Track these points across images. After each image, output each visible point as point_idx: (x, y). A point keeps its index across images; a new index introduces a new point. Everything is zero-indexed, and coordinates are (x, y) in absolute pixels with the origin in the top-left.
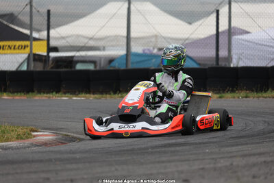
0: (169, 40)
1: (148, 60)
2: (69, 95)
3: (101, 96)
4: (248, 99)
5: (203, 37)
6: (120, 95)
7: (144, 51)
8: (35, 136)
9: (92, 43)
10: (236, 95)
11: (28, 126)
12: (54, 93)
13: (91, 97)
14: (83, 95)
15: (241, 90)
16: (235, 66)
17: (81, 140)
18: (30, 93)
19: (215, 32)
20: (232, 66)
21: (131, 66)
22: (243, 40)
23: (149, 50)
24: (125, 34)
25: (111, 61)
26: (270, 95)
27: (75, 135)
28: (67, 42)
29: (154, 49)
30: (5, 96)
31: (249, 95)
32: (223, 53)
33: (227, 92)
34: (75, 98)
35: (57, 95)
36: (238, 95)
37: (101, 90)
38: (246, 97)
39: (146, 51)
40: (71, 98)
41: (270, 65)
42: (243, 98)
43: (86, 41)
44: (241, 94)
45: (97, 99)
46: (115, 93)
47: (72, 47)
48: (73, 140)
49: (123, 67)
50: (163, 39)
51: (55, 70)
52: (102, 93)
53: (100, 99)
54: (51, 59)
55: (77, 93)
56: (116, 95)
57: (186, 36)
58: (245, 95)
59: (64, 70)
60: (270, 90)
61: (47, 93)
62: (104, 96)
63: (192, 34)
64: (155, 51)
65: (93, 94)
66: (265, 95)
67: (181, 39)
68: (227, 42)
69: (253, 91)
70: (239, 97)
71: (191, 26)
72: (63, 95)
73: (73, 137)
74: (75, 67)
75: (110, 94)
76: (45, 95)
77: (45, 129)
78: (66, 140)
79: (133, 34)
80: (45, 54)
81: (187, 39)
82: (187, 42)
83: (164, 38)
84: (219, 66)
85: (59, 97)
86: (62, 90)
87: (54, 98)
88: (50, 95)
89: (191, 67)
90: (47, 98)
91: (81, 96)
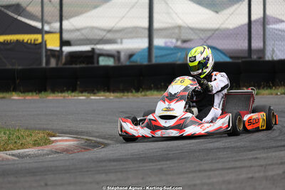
1: (174, 53)
2: (86, 94)
3: (122, 94)
6: (143, 93)
7: (166, 43)
8: (53, 142)
9: (109, 36)
10: (273, 91)
11: (44, 129)
12: (69, 92)
13: (111, 96)
14: (102, 93)
15: (278, 85)
16: (270, 59)
17: (106, 145)
18: (43, 93)
19: (246, 21)
20: (267, 59)
21: (154, 61)
23: (171, 42)
24: (146, 24)
25: (131, 56)
27: (98, 140)
28: (83, 34)
29: (177, 41)
30: (15, 97)
32: (257, 44)
33: (263, 88)
34: (93, 97)
35: (73, 94)
36: (276, 91)
37: (121, 88)
39: (169, 44)
40: (88, 97)
42: (281, 94)
43: (104, 33)
45: (117, 97)
46: (137, 91)
47: (88, 40)
48: (97, 145)
49: (145, 62)
50: (190, 31)
51: (68, 66)
52: (123, 91)
53: (121, 97)
54: (64, 53)
55: (96, 91)
56: (139, 94)
57: (215, 26)
58: (283, 91)
59: (78, 66)
61: (62, 91)
62: (126, 94)
63: (222, 24)
64: (179, 43)
65: (114, 91)
67: (210, 30)
68: (262, 33)
70: (277, 94)
71: (217, 15)
72: (80, 94)
73: (98, 143)
75: (132, 92)
76: (60, 94)
77: (64, 133)
78: (87, 146)
79: (156, 25)
80: (58, 49)
81: (217, 30)
82: (217, 32)
84: (252, 59)
85: (75, 96)
86: (78, 88)
87: (70, 97)
88: (66, 94)
89: (221, 60)
90: (62, 98)
91: (100, 94)
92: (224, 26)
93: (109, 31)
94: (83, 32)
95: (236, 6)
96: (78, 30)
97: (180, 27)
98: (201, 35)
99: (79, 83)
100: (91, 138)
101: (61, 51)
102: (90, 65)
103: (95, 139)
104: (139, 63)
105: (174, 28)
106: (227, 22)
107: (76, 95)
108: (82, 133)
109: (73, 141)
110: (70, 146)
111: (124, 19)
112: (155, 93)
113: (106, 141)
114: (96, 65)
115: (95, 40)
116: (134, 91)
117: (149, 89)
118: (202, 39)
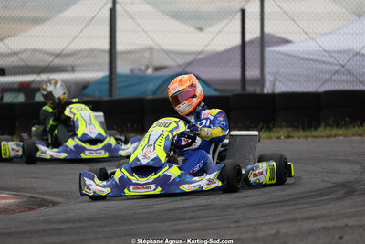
0: (173, 56)
4: (291, 140)
7: (132, 71)
10: (274, 134)
15: (281, 127)
16: (270, 92)
17: (54, 204)
19: (238, 41)
20: (265, 91)
22: (282, 53)
23: (140, 70)
25: (84, 87)
26: (323, 134)
27: (45, 197)
29: (147, 68)
31: (292, 134)
32: (252, 73)
36: (276, 134)
38: (289, 137)
39: (136, 72)
41: (322, 90)
44: (281, 133)
47: (30, 67)
48: (43, 204)
49: (105, 97)
50: (165, 55)
57: (198, 48)
58: (286, 134)
60: (323, 125)
63: (207, 45)
64: (150, 71)
66: (315, 133)
67: (190, 53)
68: (259, 57)
69: (297, 128)
70: (279, 138)
71: (201, 34)
73: (45, 200)
74: (33, 97)
79: (119, 47)
81: (200, 53)
82: (200, 57)
83: (167, 52)
84: (246, 92)
86: (16, 132)
93: (58, 55)
94: (22, 56)
95: (224, 22)
96: (15, 54)
97: (151, 49)
98: (178, 60)
99: (18, 124)
100: (36, 196)
104: (97, 98)
105: (143, 51)
106: (213, 43)
108: (24, 189)
109: (14, 199)
111: (76, 40)
113: (54, 199)
115: (39, 67)
118: (180, 66)
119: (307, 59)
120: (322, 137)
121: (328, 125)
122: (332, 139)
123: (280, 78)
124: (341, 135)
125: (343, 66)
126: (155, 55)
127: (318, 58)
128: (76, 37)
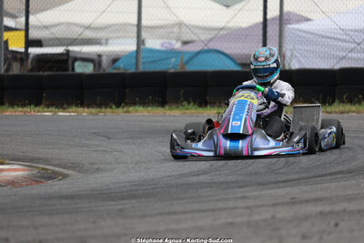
0: (196, 31)
1: (167, 59)
2: (54, 109)
3: (98, 110)
5: (244, 25)
6: (125, 109)
9: (89, 34)
12: (32, 106)
13: (84, 113)
14: (74, 108)
17: (65, 176)
19: (261, 20)
21: (142, 68)
23: (169, 43)
24: (135, 21)
25: (115, 60)
26: (337, 110)
27: (57, 169)
28: (52, 33)
34: (61, 114)
35: (37, 109)
37: (98, 102)
40: (55, 113)
41: (337, 67)
43: (81, 30)
45: (91, 113)
46: (118, 106)
47: (59, 40)
48: (53, 176)
49: (132, 70)
52: (100, 106)
53: (97, 114)
54: (31, 56)
55: (66, 106)
56: (120, 110)
59: (46, 73)
60: (337, 101)
61: (23, 105)
62: (103, 110)
63: (228, 22)
64: (178, 46)
65: (88, 108)
66: (329, 109)
68: (278, 34)
72: (46, 109)
73: (54, 172)
75: (111, 107)
76: (20, 109)
77: (15, 159)
78: (39, 177)
79: (144, 22)
80: (23, 50)
81: (221, 29)
82: (221, 33)
85: (38, 112)
86: (44, 102)
87: (32, 113)
88: (27, 109)
89: (226, 69)
90: (22, 114)
91: (70, 110)
92: (230, 25)
93: (88, 28)
96: (46, 27)
97: (180, 25)
99: (44, 94)
100: (48, 167)
101: (26, 53)
102: (60, 73)
103: (53, 168)
104: (122, 71)
105: (173, 25)
106: (234, 20)
107: (40, 110)
108: (38, 160)
109: (24, 170)
110: (17, 177)
111: (104, 14)
112: (141, 109)
113: (65, 171)
114: (70, 72)
115: (68, 39)
116: (114, 106)
117: (134, 103)
118: (203, 42)
119: (328, 37)
120: (336, 113)
121: (342, 101)
122: (345, 115)
123: (298, 55)
124: (354, 112)
125: (358, 44)
126: (183, 30)
127: (339, 37)
128: (104, 12)
